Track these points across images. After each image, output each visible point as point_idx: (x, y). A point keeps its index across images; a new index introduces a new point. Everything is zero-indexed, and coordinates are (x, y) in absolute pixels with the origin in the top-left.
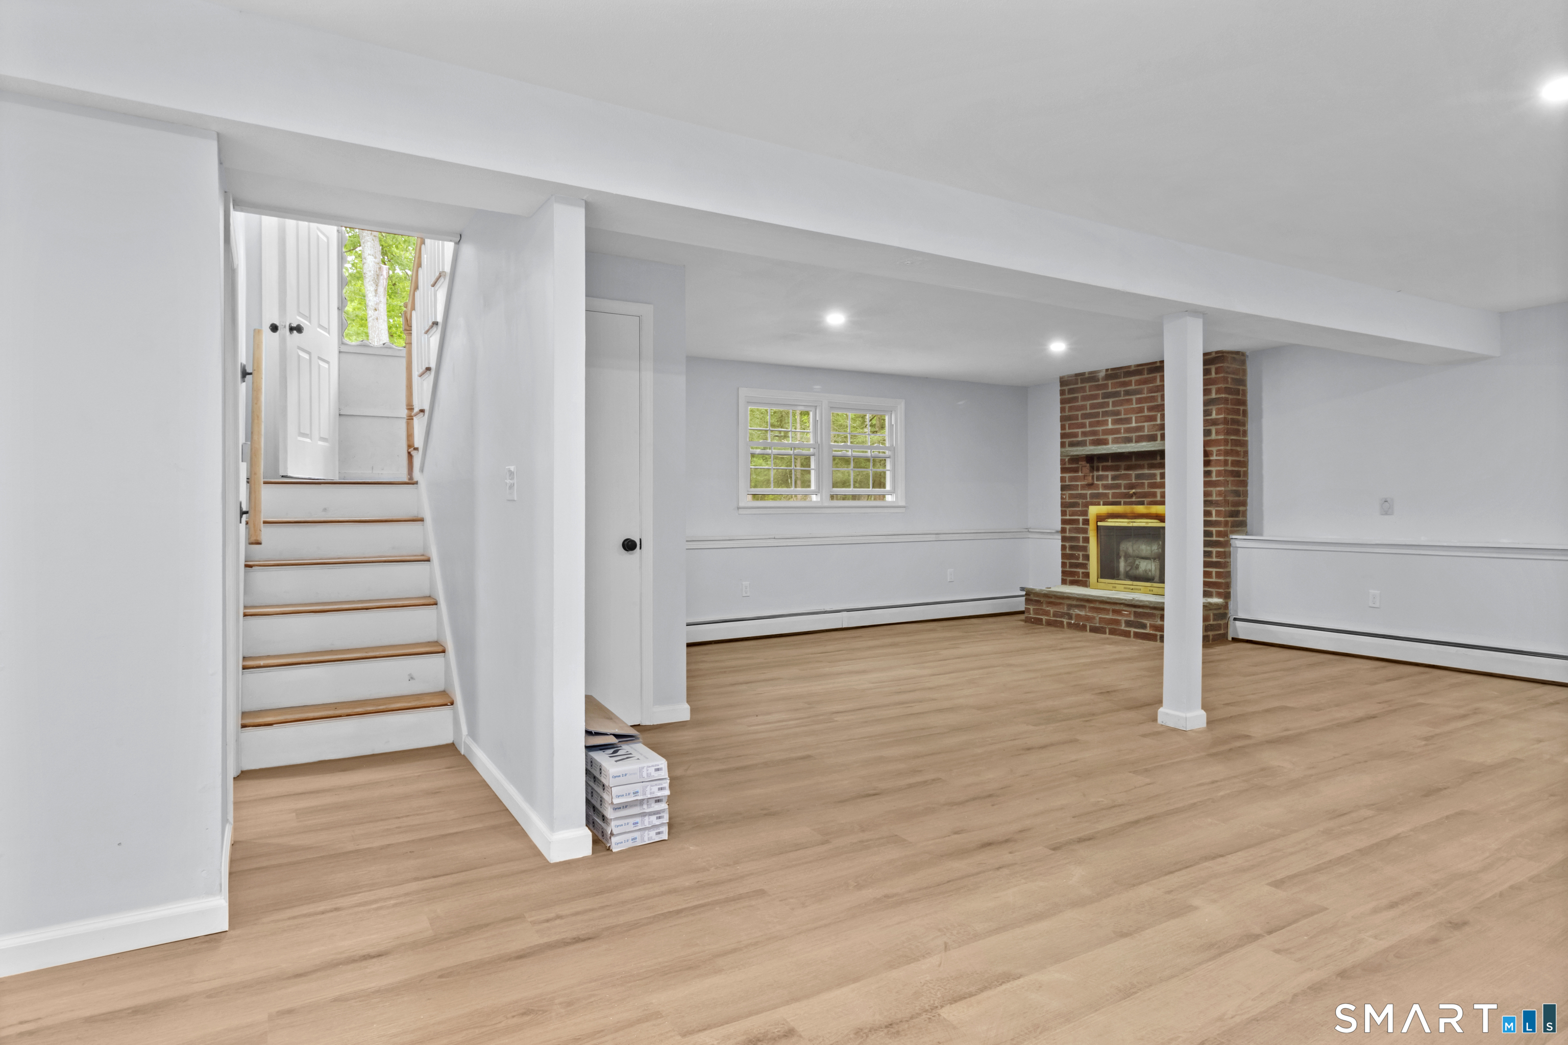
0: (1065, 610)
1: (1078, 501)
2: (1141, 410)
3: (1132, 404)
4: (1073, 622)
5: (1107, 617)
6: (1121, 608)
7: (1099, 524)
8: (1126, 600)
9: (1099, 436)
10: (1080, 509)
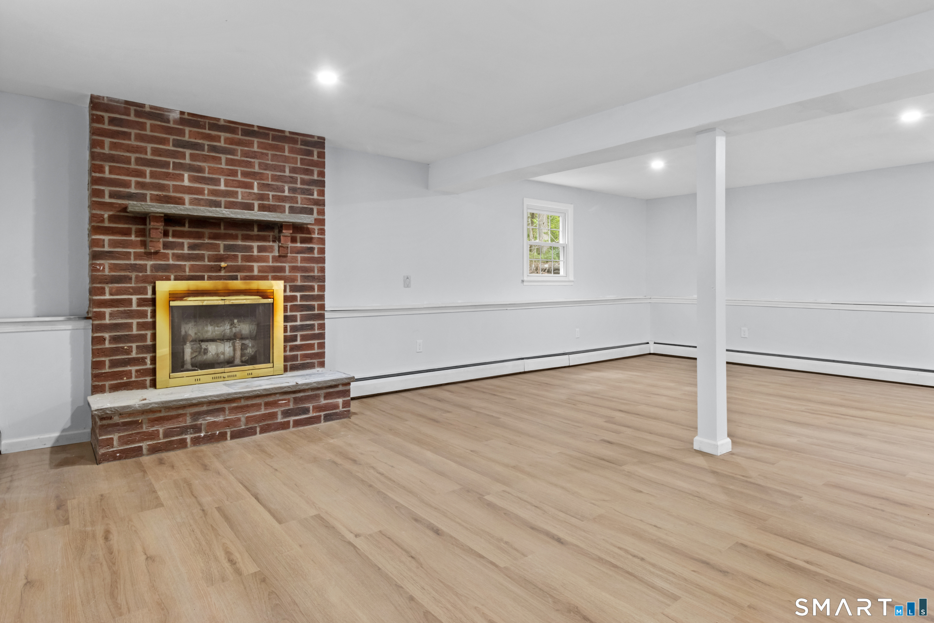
0: (189, 421)
1: (129, 274)
2: (234, 173)
3: (221, 164)
4: (202, 435)
5: (258, 413)
6: (277, 399)
7: (173, 304)
8: (289, 387)
9: (169, 192)
10: (133, 285)
